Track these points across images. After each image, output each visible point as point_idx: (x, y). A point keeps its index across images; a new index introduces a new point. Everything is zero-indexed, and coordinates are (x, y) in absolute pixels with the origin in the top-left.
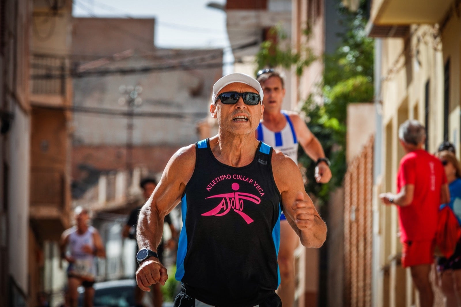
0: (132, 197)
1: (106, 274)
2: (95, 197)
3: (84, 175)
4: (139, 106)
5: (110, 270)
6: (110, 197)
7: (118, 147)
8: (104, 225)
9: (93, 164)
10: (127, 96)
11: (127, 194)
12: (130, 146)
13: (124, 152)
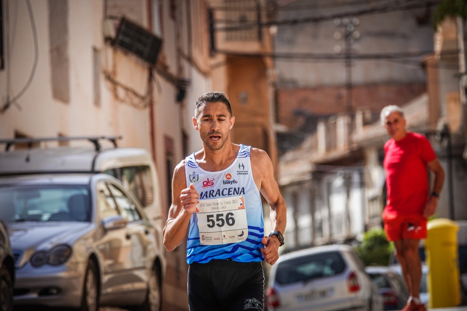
0: (355, 146)
1: (331, 235)
2: (314, 147)
3: (301, 121)
4: (357, 40)
5: (335, 230)
6: (330, 145)
7: (338, 87)
8: (326, 179)
9: (310, 109)
10: (343, 30)
11: (350, 142)
12: (349, 86)
13: (344, 92)
